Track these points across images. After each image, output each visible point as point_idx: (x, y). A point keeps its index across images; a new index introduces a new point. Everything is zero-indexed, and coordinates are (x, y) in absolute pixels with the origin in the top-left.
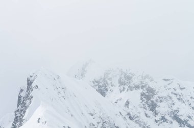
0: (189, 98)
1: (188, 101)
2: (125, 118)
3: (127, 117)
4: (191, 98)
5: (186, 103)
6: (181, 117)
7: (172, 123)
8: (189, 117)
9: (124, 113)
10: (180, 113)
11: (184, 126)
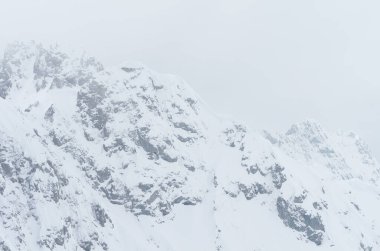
0: (169, 106)
1: (167, 111)
2: (44, 141)
3: (49, 140)
4: (174, 105)
5: (164, 115)
6: (152, 142)
7: (134, 151)
8: (168, 142)
9: (43, 132)
10: (150, 134)
11: (158, 158)
